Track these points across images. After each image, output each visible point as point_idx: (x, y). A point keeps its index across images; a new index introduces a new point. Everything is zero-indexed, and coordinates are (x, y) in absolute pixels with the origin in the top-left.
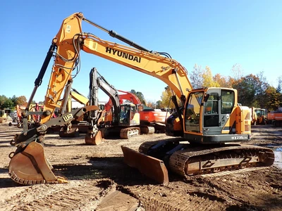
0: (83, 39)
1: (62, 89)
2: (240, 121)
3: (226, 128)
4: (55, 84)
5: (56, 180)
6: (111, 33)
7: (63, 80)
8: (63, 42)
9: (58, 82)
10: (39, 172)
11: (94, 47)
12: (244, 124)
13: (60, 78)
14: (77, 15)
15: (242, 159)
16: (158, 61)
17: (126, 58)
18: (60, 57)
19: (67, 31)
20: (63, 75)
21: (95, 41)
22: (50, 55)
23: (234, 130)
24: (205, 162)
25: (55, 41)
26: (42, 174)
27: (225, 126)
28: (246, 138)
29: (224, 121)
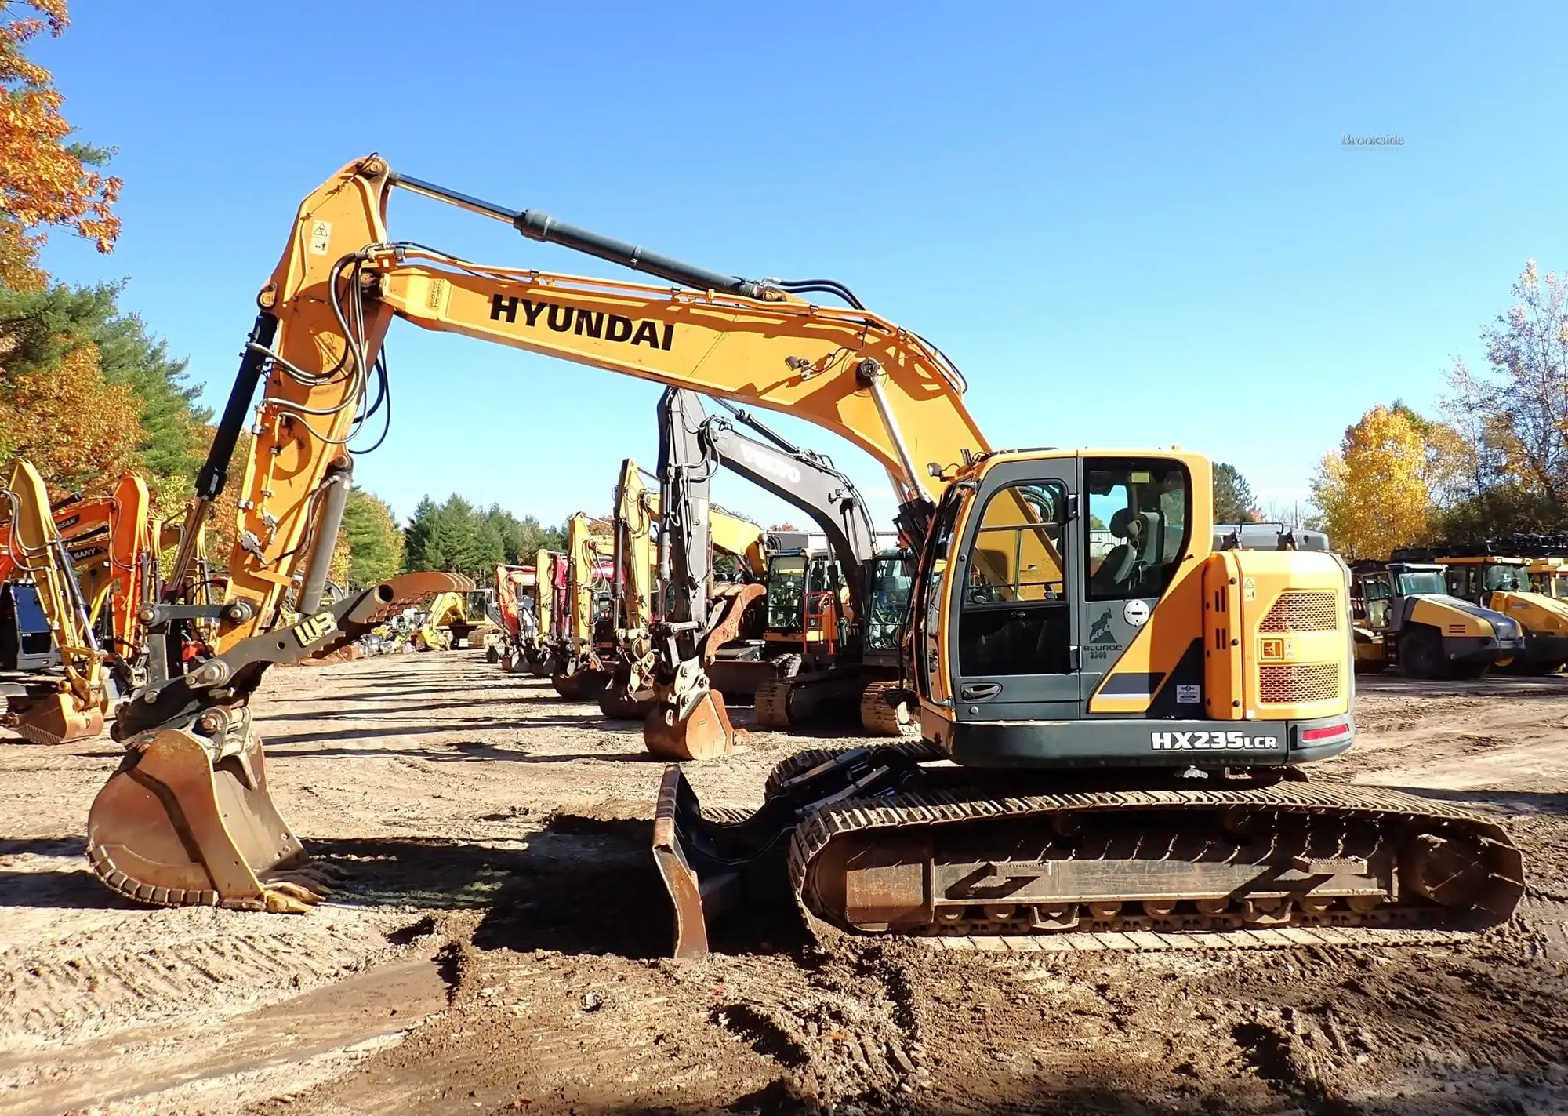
0: (377, 274)
1: (299, 505)
2: (1223, 640)
3: (1123, 684)
4: (270, 484)
5: (260, 897)
6: (527, 225)
7: (303, 463)
8: (297, 298)
9: (282, 475)
10: (196, 856)
11: (433, 303)
12: (1256, 656)
13: (288, 457)
14: (359, 169)
15: (1253, 872)
16: (770, 332)
17: (594, 333)
18: (285, 368)
19: (314, 249)
20: (303, 445)
21: (434, 274)
22: (252, 363)
23: (1186, 694)
24: (965, 870)
25: (268, 299)
26: (204, 864)
27: (1117, 670)
28: (1271, 742)
29: (1109, 641)
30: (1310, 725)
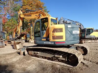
17: (28, 16)
23: (48, 39)
27: (43, 37)
28: (53, 43)
29: (43, 34)
30: (56, 42)
